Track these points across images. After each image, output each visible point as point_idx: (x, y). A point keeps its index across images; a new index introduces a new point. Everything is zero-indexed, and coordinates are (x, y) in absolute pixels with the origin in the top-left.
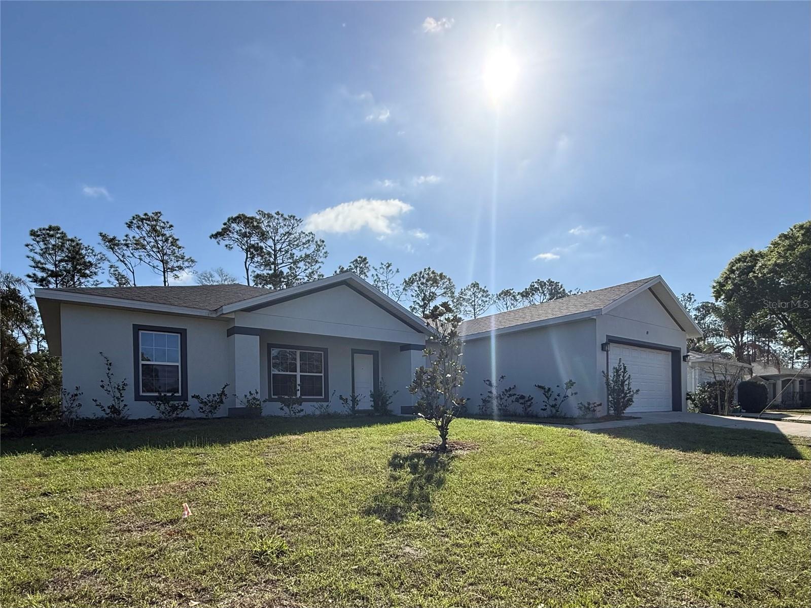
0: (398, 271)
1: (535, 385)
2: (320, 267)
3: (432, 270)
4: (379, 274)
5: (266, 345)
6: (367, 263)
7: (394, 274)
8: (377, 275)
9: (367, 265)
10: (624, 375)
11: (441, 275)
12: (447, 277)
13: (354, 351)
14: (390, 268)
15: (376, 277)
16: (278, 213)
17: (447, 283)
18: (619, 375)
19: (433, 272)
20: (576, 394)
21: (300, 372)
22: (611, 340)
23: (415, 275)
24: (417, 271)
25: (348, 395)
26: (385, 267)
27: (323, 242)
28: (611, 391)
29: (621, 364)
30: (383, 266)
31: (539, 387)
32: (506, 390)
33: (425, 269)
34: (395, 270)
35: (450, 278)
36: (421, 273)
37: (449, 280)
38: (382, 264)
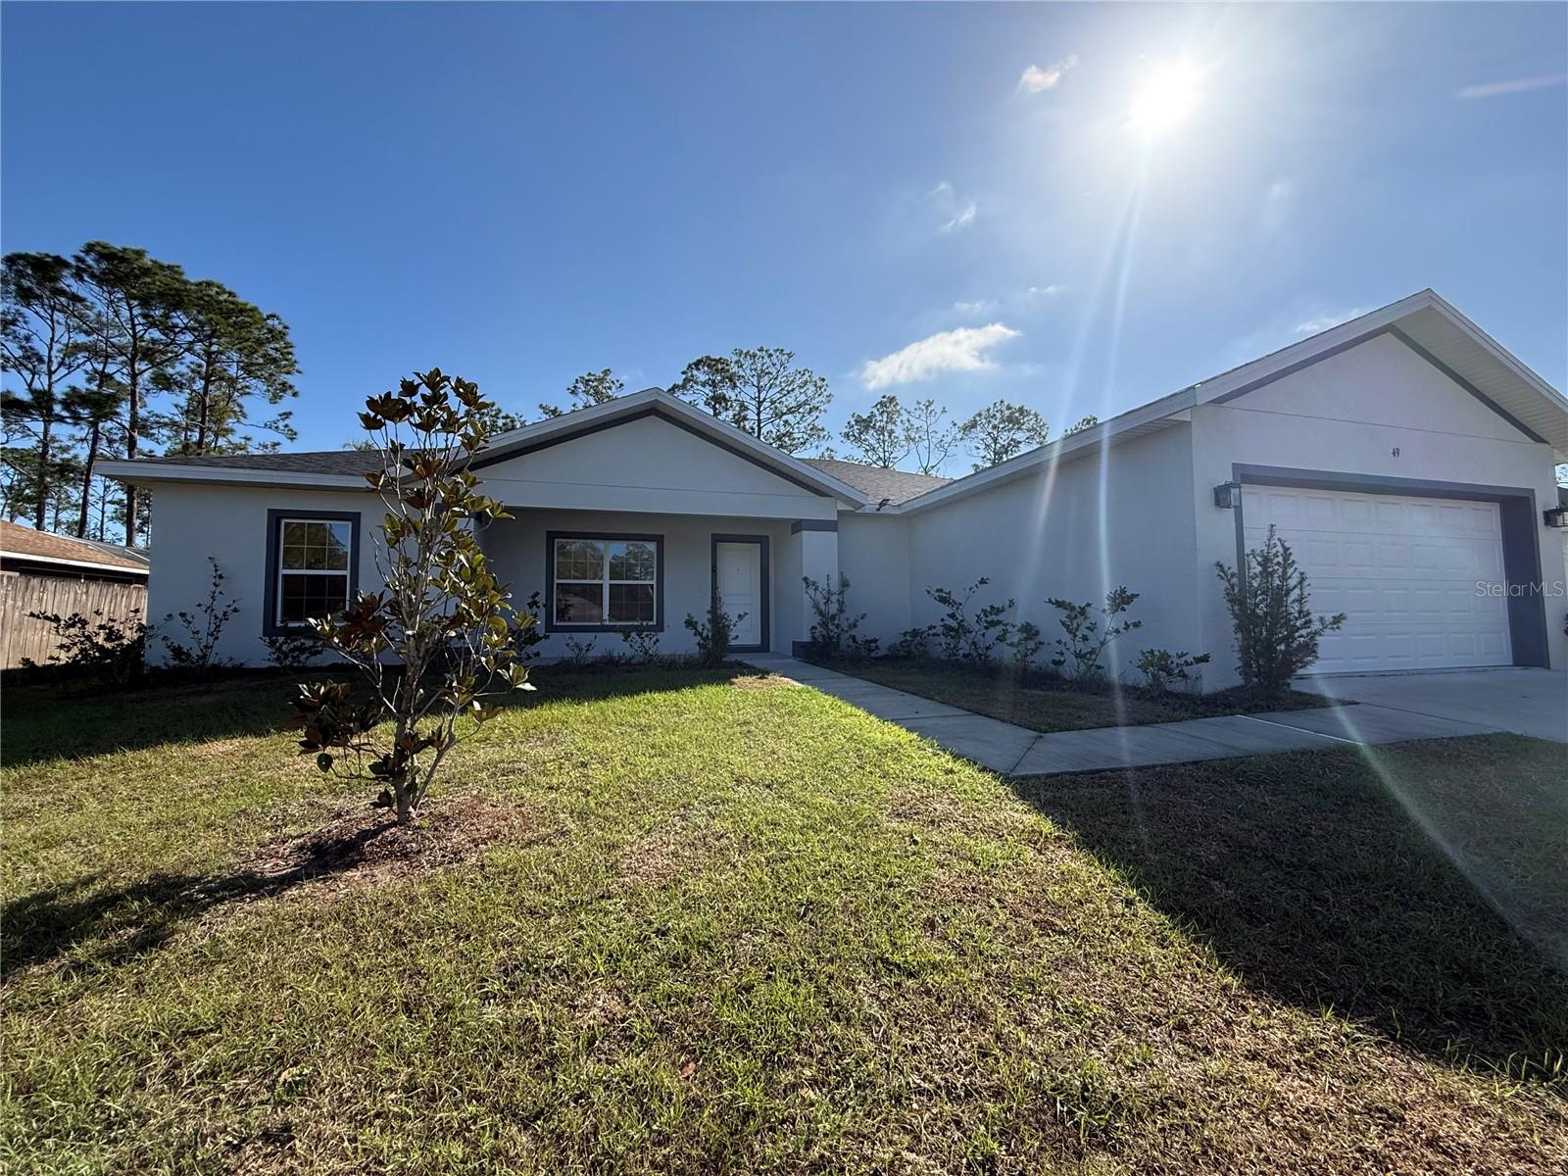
0: (944, 411)
1: (1050, 601)
2: (817, 417)
3: (1006, 404)
4: (911, 419)
5: (545, 533)
6: (897, 404)
7: (937, 415)
8: (908, 421)
9: (898, 408)
10: (1285, 572)
11: (1021, 410)
12: (1033, 412)
13: (717, 539)
14: (930, 408)
15: (907, 424)
16: (761, 350)
17: (1033, 422)
18: (1271, 574)
19: (1009, 408)
20: (1137, 625)
21: (611, 579)
22: (1248, 476)
23: (980, 415)
24: (982, 408)
25: (703, 619)
26: (924, 408)
27: (823, 380)
28: (1246, 621)
29: (1275, 540)
30: (921, 406)
31: (1059, 604)
32: (984, 611)
33: (995, 404)
34: (939, 410)
35: (1038, 413)
36: (988, 410)
37: (1036, 415)
38: (919, 403)
